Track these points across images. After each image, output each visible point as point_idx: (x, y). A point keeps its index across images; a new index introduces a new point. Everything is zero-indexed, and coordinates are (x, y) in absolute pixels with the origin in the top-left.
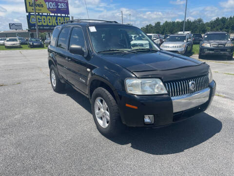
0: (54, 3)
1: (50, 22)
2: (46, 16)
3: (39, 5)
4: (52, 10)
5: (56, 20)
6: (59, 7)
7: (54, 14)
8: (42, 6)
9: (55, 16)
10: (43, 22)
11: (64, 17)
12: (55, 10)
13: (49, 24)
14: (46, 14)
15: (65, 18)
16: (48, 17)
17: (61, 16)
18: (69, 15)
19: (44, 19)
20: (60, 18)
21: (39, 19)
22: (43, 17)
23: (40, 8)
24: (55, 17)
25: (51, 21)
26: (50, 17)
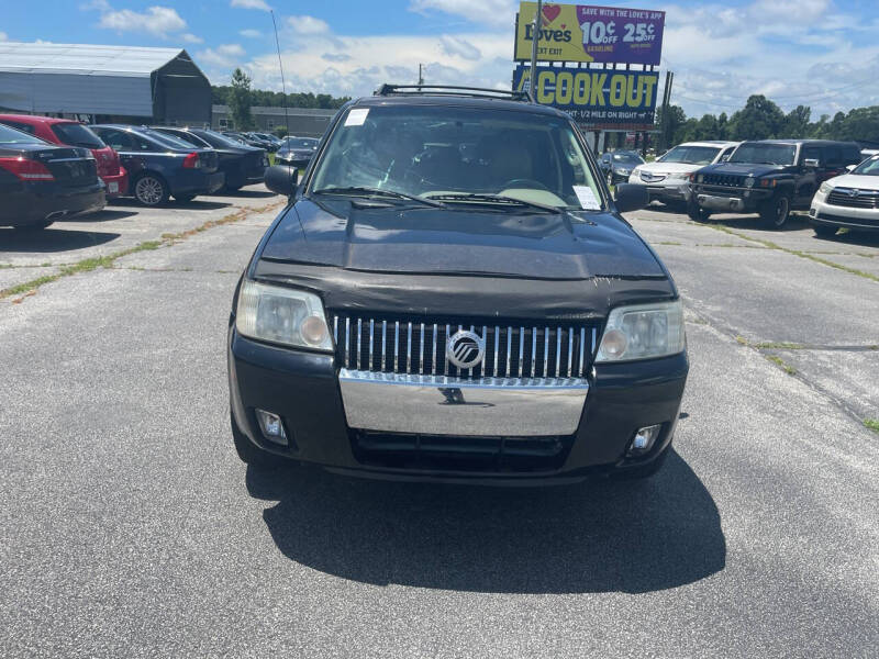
0: (612, 24)
1: (581, 94)
2: (574, 72)
3: (556, 35)
4: (599, 49)
5: (607, 84)
6: (628, 38)
7: (600, 66)
8: (567, 36)
9: (605, 70)
10: (559, 94)
11: (636, 74)
12: (609, 49)
13: (579, 101)
14: (576, 65)
15: (640, 78)
16: (580, 77)
17: (627, 73)
18: (656, 68)
19: (565, 83)
20: (622, 79)
21: (547, 82)
22: (562, 76)
23: (558, 45)
24: (604, 76)
25: (586, 89)
26: (586, 77)
